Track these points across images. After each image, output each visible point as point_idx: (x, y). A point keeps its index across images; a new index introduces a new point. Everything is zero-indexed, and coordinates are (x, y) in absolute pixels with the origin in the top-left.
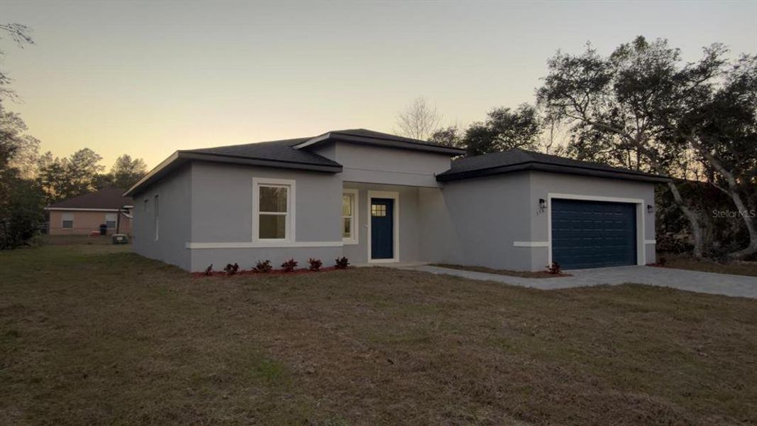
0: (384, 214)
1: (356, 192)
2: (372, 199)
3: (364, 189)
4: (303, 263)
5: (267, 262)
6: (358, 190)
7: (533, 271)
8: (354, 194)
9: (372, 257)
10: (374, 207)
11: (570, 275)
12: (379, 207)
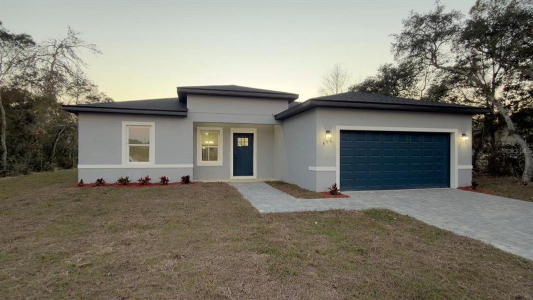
0: (247, 144)
1: (221, 129)
2: (234, 134)
3: (226, 127)
4: (155, 179)
5: (127, 178)
6: (222, 128)
7: (317, 192)
8: (219, 131)
9: (235, 175)
10: (239, 139)
11: (347, 197)
12: (243, 139)
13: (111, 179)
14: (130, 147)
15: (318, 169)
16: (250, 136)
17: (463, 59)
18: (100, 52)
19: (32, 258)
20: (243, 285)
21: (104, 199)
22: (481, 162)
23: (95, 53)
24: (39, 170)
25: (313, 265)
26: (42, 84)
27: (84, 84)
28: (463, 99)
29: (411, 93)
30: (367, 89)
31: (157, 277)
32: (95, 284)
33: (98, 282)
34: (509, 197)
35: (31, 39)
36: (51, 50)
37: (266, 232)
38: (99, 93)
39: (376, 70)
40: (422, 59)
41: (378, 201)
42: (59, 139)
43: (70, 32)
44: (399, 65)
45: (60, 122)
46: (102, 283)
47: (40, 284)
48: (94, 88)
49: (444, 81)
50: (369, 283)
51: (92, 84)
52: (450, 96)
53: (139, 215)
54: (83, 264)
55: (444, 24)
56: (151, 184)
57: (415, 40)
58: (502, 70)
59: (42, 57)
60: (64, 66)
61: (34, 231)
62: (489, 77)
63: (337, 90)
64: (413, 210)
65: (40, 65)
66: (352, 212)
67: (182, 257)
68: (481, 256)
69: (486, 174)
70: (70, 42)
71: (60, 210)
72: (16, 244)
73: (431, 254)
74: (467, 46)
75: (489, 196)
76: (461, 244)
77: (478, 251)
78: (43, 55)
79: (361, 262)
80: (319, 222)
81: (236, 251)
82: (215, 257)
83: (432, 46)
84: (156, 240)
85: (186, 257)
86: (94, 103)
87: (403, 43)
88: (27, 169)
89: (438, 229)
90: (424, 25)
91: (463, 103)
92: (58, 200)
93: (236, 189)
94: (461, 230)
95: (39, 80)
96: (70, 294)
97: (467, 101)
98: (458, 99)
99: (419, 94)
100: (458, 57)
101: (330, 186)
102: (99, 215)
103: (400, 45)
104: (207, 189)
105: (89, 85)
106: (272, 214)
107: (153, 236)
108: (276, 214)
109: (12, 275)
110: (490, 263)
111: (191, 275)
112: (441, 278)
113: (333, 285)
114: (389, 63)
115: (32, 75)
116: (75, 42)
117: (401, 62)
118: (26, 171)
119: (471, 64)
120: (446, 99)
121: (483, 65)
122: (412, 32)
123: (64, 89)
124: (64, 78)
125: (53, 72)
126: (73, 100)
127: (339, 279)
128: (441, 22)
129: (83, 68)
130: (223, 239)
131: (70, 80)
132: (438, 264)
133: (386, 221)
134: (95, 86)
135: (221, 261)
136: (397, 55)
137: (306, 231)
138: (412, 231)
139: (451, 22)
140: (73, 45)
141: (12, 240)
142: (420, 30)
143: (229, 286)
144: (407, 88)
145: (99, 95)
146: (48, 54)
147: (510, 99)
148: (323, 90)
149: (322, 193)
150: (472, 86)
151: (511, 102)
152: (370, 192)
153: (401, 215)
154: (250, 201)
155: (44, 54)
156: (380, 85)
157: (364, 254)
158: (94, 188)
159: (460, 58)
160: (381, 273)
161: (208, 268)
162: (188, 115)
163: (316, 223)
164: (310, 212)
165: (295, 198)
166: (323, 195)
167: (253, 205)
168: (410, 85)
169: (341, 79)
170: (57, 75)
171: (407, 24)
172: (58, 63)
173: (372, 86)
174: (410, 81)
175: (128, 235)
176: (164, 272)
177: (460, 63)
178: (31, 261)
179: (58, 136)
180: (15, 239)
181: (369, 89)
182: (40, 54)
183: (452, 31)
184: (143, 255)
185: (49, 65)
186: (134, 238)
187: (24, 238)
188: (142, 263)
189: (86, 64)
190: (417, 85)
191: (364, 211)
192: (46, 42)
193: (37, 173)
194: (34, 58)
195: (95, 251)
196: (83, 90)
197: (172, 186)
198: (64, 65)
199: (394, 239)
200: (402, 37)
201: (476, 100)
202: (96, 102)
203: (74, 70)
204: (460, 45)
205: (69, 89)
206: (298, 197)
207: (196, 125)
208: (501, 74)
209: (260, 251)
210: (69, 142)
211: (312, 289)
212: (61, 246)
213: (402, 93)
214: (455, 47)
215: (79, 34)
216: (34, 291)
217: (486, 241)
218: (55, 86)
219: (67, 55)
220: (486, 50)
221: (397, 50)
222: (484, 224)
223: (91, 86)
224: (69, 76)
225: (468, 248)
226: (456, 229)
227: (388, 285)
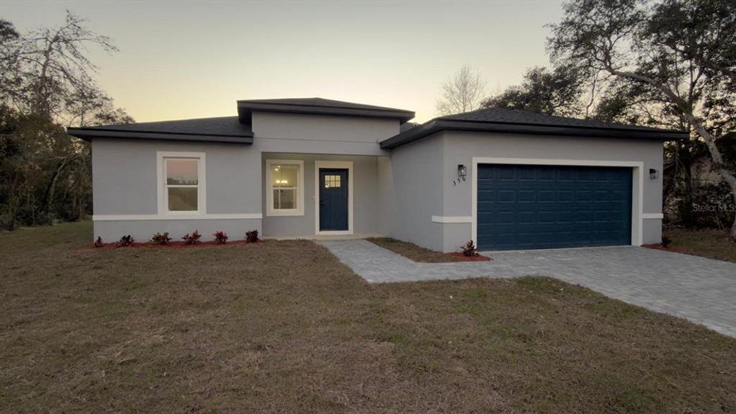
0: (338, 185)
1: (301, 163)
2: (320, 169)
3: (309, 160)
4: (207, 235)
5: (166, 234)
6: (303, 161)
7: (445, 252)
8: (299, 165)
9: (322, 228)
10: (327, 178)
11: (489, 259)
12: (333, 177)
13: (143, 236)
14: (169, 189)
15: (446, 219)
16: (343, 173)
17: (647, 62)
18: (115, 48)
19: (47, 352)
20: (363, 386)
21: (136, 266)
22: (672, 209)
23: (107, 50)
24: (29, 224)
25: (458, 357)
26: (29, 96)
27: (91, 96)
28: (647, 119)
29: (571, 111)
30: (509, 104)
31: (236, 377)
32: (147, 388)
33: (151, 386)
34: (716, 258)
35: (11, 27)
36: (42, 45)
37: (383, 311)
38: (115, 110)
39: (522, 77)
40: (590, 61)
41: (534, 266)
42: (59, 178)
43: (69, 18)
44: (555, 69)
45: (59, 153)
46: (157, 387)
47: (66, 390)
48: (107, 102)
49: (620, 93)
50: (543, 382)
51: (104, 96)
52: (629, 115)
53: (194, 288)
54: (124, 360)
55: (623, 10)
56: (200, 243)
57: (581, 32)
58: (703, 77)
59: (29, 56)
60: (63, 70)
61: (42, 313)
62: (684, 87)
63: (464, 107)
64: (584, 278)
65: (26, 67)
66: (500, 281)
67: (267, 348)
68: (692, 342)
69: (679, 226)
70: (69, 33)
71: (74, 281)
72: (18, 332)
73: (621, 340)
74: (655, 43)
75: (688, 257)
76: (661, 324)
77: (686, 334)
78: (30, 53)
79: (525, 352)
80: (456, 296)
81: (344, 339)
82: (316, 347)
83: (604, 43)
84: (226, 324)
85: (273, 348)
86: (108, 124)
87: (565, 37)
88: (13, 222)
89: (626, 304)
90: (594, 11)
91: (646, 125)
92: (71, 267)
93: (326, 249)
94: (658, 306)
95: (24, 91)
96: (113, 403)
97: (651, 121)
98: (640, 119)
99: (583, 112)
100: (640, 58)
101: (464, 243)
102: (134, 288)
103: (558, 40)
104: (285, 249)
105: (99, 98)
106: (386, 284)
107: (218, 318)
108: (392, 284)
109: (22, 378)
110: (706, 351)
111: (287, 374)
112: (642, 373)
113: (492, 385)
114: (540, 67)
115: (13, 83)
116: (77, 34)
117: (559, 65)
118: (12, 226)
119: (659, 68)
120: (622, 120)
121: (677, 70)
122: (576, 20)
123: (63, 104)
124: (63, 87)
125: (46, 78)
126: (76, 120)
127: (501, 377)
128: (619, 7)
129: (90, 73)
130: (321, 321)
131: (72, 89)
132: (635, 353)
133: (549, 293)
134: (108, 100)
135: (325, 354)
136: (554, 55)
137: (439, 309)
138: (589, 307)
139: (633, 8)
140: (74, 37)
141: (12, 326)
142: (588, 18)
143: (343, 388)
144: (565, 102)
145: (115, 113)
146: (36, 52)
147: (713, 119)
148: (444, 106)
149: (452, 254)
150: (659, 100)
151: (715, 123)
152: (520, 251)
153: (569, 284)
154: (351, 266)
155: (32, 51)
156: (526, 98)
157: (528, 342)
158: (118, 249)
159: (643, 59)
160: (557, 367)
161: (309, 363)
162: (254, 143)
163: (451, 297)
164: (439, 281)
165: (413, 262)
166: (454, 257)
167: (356, 271)
168: (570, 99)
169: (471, 89)
170: (50, 83)
171: (570, 10)
172: (53, 65)
173: (515, 100)
174: (571, 93)
175: (182, 317)
176: (246, 370)
177: (643, 66)
178: (46, 357)
179: (56, 173)
180: (16, 325)
181: (510, 104)
182: (26, 52)
183: (633, 21)
184: (211, 346)
185: (40, 68)
186: (192, 320)
187: (29, 322)
188: (211, 357)
189: (95, 66)
190: (581, 99)
191: (515, 280)
192: (34, 32)
193: (27, 228)
194: (17, 56)
195: (139, 341)
196: (90, 105)
197: (233, 245)
198: (62, 67)
199: (568, 319)
200: (562, 29)
201: (664, 120)
202: (110, 123)
203: (77, 75)
204: (643, 42)
205: (69, 103)
206: (418, 260)
207: (266, 156)
208: (701, 83)
209: (379, 338)
210: (73, 182)
211: (464, 392)
212: (88, 334)
213: (559, 110)
214: (636, 44)
215: (82, 20)
216: (59, 400)
217: (695, 320)
218: (49, 99)
219: (66, 52)
220: (682, 48)
221: (555, 48)
222: (687, 297)
223: (102, 99)
224: (70, 84)
225: (671, 330)
226: (649, 304)
227: (570, 385)
